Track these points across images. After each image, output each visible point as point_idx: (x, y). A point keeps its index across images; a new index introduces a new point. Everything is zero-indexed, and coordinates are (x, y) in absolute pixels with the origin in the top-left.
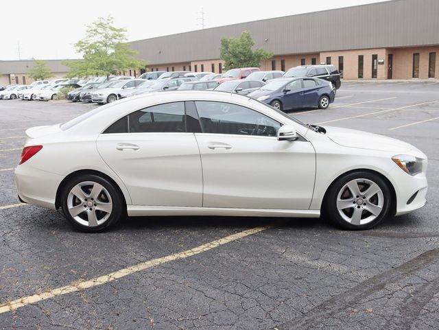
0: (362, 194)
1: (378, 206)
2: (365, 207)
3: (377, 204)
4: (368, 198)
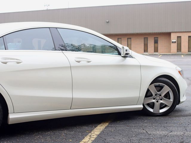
0: (158, 93)
2: (161, 101)
3: (170, 99)
4: (163, 95)
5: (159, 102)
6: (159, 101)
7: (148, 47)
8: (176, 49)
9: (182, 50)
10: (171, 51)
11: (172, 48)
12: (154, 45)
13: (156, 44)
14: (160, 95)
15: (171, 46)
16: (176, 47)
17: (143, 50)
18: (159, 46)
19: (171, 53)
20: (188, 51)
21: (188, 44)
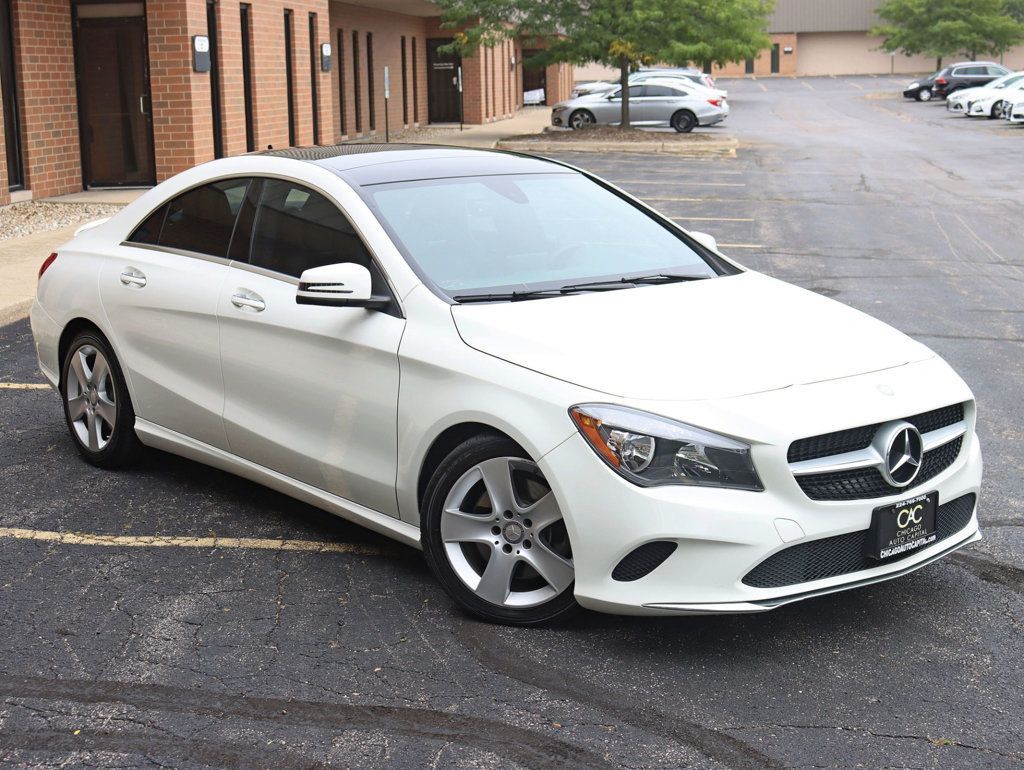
5: (514, 552)
6: (516, 548)
14: (529, 523)
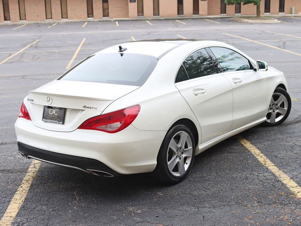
0: (275, 103)
1: (285, 108)
2: (277, 111)
4: (279, 105)
6: (275, 110)
7: (94, 9)
8: (137, 11)
9: (144, 12)
10: (130, 15)
11: (130, 10)
12: (102, 6)
13: (105, 4)
15: (128, 7)
16: (137, 9)
17: (87, 14)
18: (109, 6)
19: (128, 17)
20: (153, 14)
21: (152, 4)
